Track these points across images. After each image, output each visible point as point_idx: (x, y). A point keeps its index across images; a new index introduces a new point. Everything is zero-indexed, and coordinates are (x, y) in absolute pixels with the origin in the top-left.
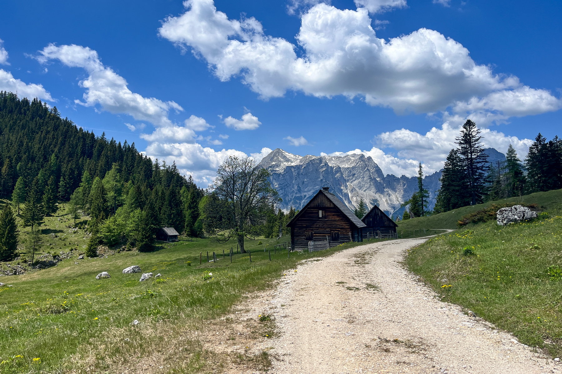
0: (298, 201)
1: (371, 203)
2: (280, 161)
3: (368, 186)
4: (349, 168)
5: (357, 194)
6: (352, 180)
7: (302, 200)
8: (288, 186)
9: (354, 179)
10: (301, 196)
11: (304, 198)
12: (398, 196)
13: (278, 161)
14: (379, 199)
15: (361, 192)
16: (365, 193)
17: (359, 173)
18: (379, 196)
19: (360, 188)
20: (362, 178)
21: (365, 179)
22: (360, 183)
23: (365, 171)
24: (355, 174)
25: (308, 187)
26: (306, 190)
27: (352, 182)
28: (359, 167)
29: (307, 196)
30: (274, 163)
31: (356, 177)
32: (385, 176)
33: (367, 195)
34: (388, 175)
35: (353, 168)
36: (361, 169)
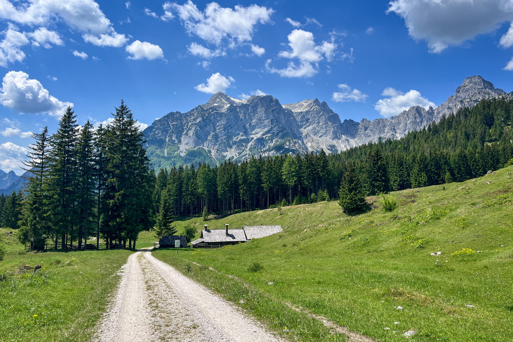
0: (244, 144)
1: (328, 149)
2: (223, 103)
3: (324, 131)
4: (302, 112)
5: (311, 140)
6: (305, 126)
7: (249, 143)
8: (232, 127)
9: (308, 124)
10: (247, 139)
11: (251, 141)
12: (358, 142)
13: (221, 102)
14: (336, 145)
15: (315, 138)
16: (320, 139)
17: (313, 117)
18: (337, 142)
19: (315, 134)
20: (317, 123)
21: (321, 124)
22: (314, 128)
23: (321, 116)
24: (309, 119)
25: (256, 129)
26: (253, 132)
27: (305, 128)
28: (314, 111)
29: (255, 139)
30: (215, 104)
31: (310, 122)
32: (342, 122)
33: (323, 141)
34: (346, 121)
35: (307, 112)
36: (315, 113)
